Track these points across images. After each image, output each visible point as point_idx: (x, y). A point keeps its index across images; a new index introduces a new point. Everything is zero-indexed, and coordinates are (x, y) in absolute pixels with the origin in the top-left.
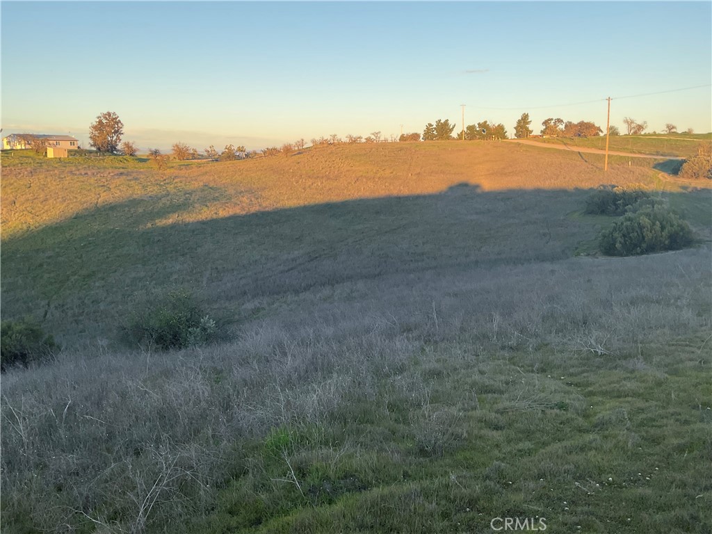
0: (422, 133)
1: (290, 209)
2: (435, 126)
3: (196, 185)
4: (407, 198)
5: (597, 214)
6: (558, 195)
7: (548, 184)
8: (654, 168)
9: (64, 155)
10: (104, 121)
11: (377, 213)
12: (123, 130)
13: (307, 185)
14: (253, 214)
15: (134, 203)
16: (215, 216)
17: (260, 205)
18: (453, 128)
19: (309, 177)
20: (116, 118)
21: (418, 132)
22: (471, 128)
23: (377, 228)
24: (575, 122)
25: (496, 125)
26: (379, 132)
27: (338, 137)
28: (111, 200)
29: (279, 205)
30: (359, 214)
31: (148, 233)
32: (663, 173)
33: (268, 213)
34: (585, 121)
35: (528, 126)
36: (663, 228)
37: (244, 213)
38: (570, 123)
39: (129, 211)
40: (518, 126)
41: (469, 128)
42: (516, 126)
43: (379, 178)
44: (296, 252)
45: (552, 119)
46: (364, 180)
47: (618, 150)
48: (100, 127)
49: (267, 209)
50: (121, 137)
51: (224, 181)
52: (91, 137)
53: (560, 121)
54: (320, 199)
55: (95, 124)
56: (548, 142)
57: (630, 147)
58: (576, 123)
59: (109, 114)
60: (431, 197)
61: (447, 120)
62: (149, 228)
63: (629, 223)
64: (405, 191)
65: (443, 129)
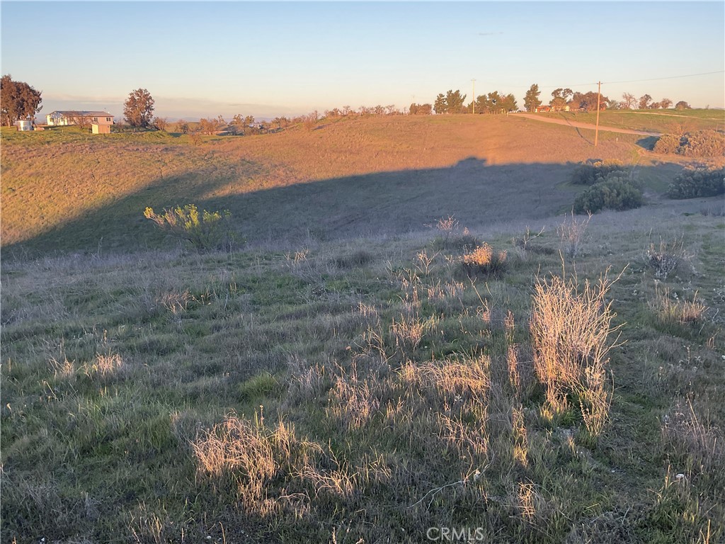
0: (433, 104)
1: (322, 182)
2: (446, 97)
3: (235, 159)
4: (423, 171)
5: (579, 184)
6: (552, 168)
7: (544, 159)
8: (637, 143)
9: (107, 131)
10: (137, 98)
11: (398, 184)
12: (154, 106)
13: (333, 160)
14: (291, 186)
15: (192, 176)
16: (261, 188)
17: (296, 178)
18: (464, 98)
19: (334, 151)
20: (147, 95)
21: (430, 103)
22: (481, 99)
23: (399, 197)
24: (584, 92)
25: (506, 96)
26: (393, 106)
27: (352, 109)
28: (173, 174)
29: (312, 178)
30: (382, 185)
31: (212, 202)
32: (642, 149)
33: (305, 185)
34: (593, 92)
35: (537, 97)
36: (618, 194)
37: (285, 184)
38: (579, 93)
39: (191, 183)
40: (527, 97)
41: (479, 98)
42: (525, 96)
43: (397, 152)
44: (336, 217)
45: (561, 90)
46: (384, 154)
47: (612, 126)
48: (132, 103)
49: (302, 181)
50: (153, 112)
51: (257, 156)
52: (125, 113)
53: (569, 91)
54: (346, 172)
55: (129, 100)
56: (552, 117)
57: (622, 123)
58: (584, 94)
59: (141, 91)
60: (443, 170)
61: (458, 91)
62: (211, 198)
63: (594, 191)
64: (421, 165)
65: (454, 100)
